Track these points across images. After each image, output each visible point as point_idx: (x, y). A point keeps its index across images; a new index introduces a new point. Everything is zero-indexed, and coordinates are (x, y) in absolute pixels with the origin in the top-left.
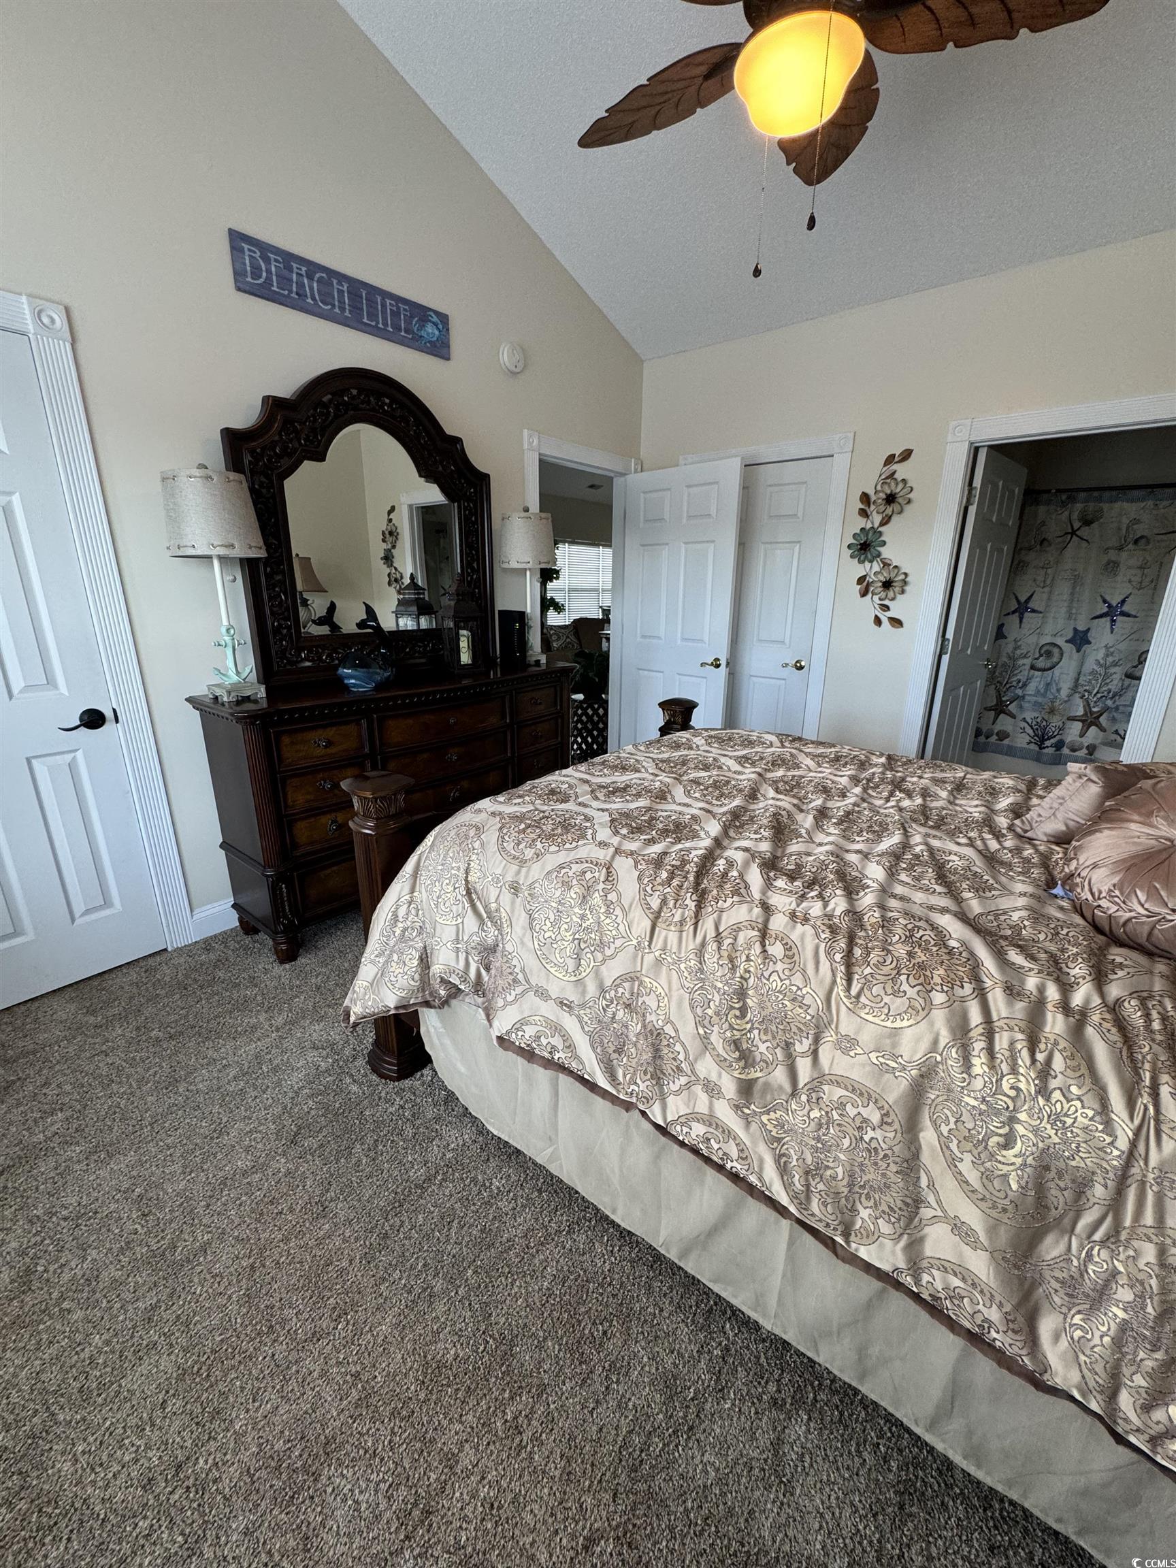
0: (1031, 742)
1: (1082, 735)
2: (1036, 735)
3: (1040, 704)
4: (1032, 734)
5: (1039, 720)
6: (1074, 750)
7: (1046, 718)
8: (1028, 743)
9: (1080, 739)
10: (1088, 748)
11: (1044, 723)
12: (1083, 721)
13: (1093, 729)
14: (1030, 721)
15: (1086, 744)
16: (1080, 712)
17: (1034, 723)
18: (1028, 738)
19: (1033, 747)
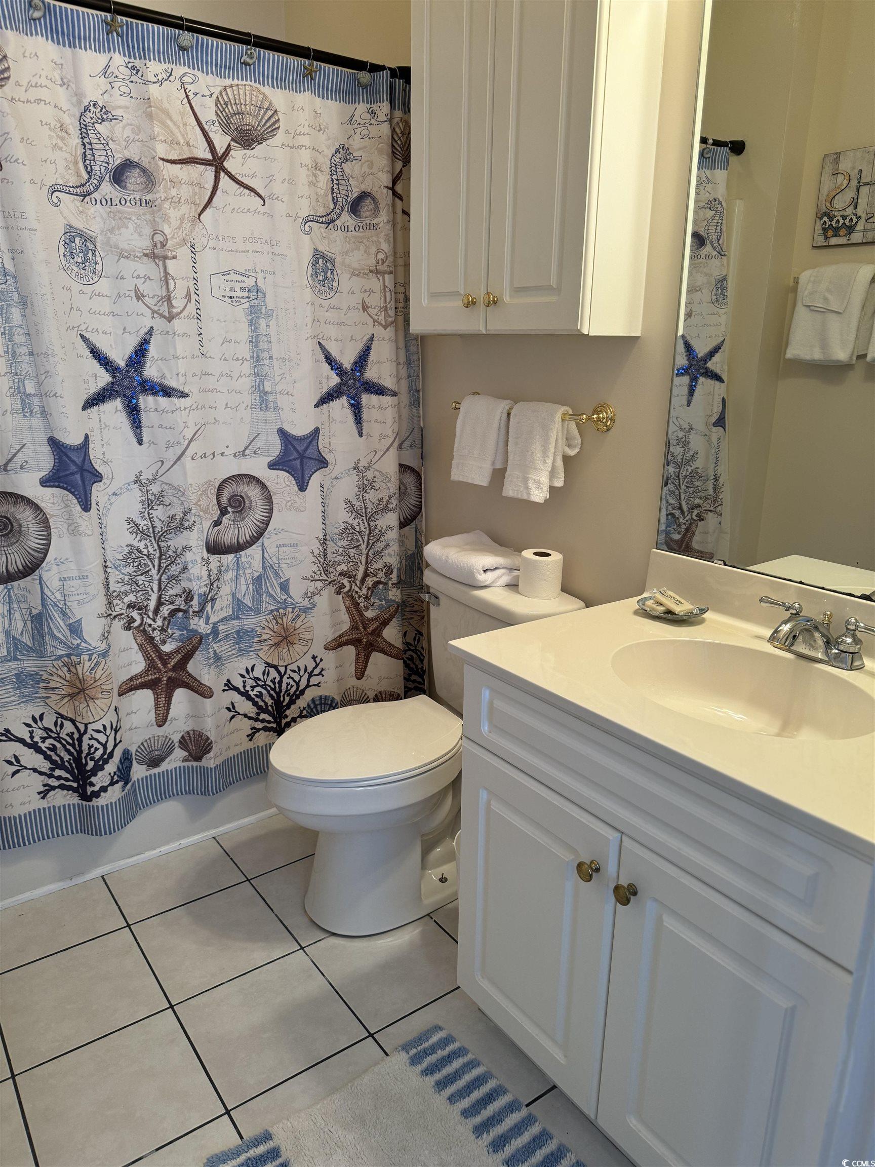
0: (49, 788)
1: (162, 721)
2: (55, 765)
3: (35, 677)
4: (45, 766)
5: (48, 722)
6: (155, 762)
7: (66, 711)
8: (44, 794)
9: (160, 732)
10: (183, 743)
11: (68, 727)
12: (151, 685)
13: (180, 696)
14: (24, 734)
15: (176, 738)
16: (138, 664)
17: (38, 734)
18: (38, 782)
19: (62, 799)
